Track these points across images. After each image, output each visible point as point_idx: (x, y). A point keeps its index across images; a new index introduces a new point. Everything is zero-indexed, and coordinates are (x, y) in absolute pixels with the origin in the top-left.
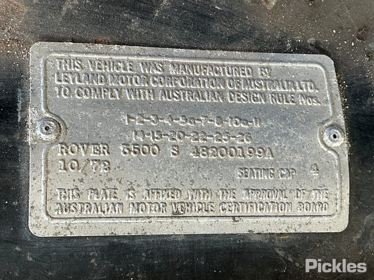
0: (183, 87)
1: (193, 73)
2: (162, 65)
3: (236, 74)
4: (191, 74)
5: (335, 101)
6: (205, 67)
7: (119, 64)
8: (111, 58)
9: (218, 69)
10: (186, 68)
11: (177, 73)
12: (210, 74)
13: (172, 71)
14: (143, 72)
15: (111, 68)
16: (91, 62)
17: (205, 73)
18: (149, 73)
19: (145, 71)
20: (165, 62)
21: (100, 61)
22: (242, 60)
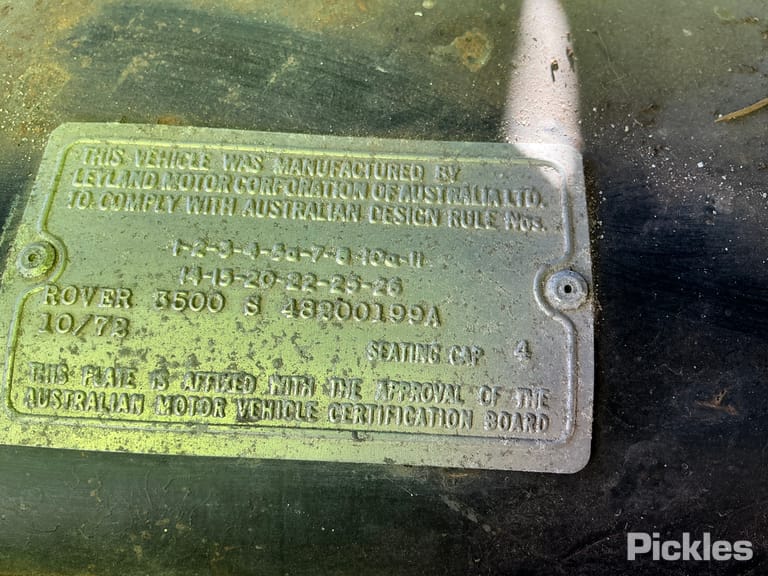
0: (290, 195)
1: (315, 172)
2: (262, 158)
3: (392, 176)
4: (311, 174)
5: (577, 225)
6: (339, 163)
7: (188, 156)
8: (176, 147)
9: (361, 166)
10: (304, 164)
11: (286, 173)
12: (344, 174)
13: (278, 170)
14: (226, 169)
15: (172, 163)
16: (140, 152)
17: (335, 173)
18: (236, 172)
19: (229, 167)
20: (270, 153)
21: (157, 151)
22: (409, 153)
